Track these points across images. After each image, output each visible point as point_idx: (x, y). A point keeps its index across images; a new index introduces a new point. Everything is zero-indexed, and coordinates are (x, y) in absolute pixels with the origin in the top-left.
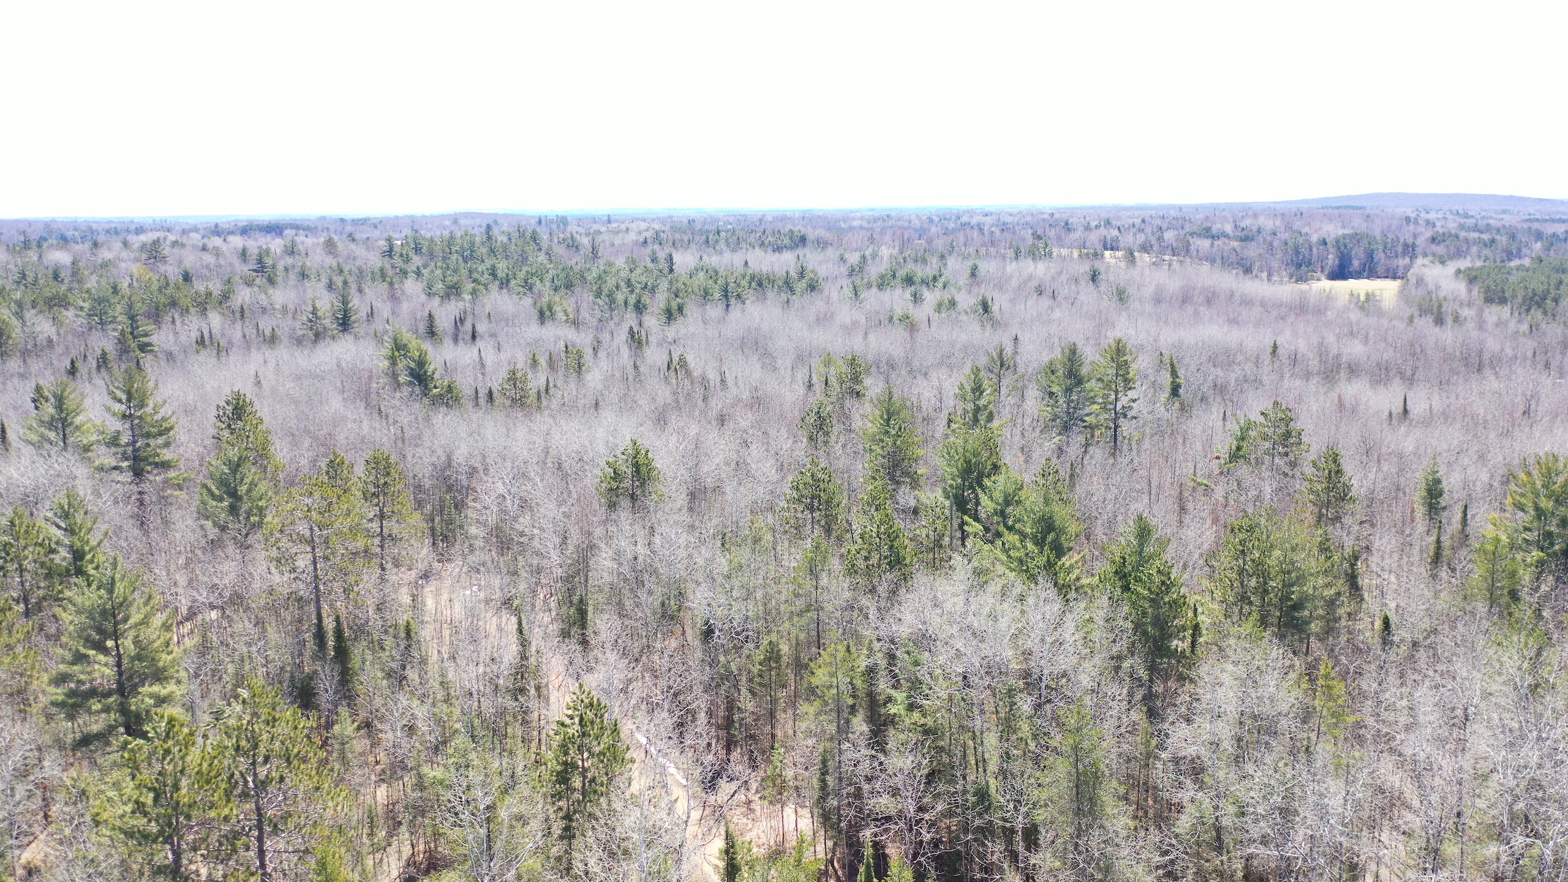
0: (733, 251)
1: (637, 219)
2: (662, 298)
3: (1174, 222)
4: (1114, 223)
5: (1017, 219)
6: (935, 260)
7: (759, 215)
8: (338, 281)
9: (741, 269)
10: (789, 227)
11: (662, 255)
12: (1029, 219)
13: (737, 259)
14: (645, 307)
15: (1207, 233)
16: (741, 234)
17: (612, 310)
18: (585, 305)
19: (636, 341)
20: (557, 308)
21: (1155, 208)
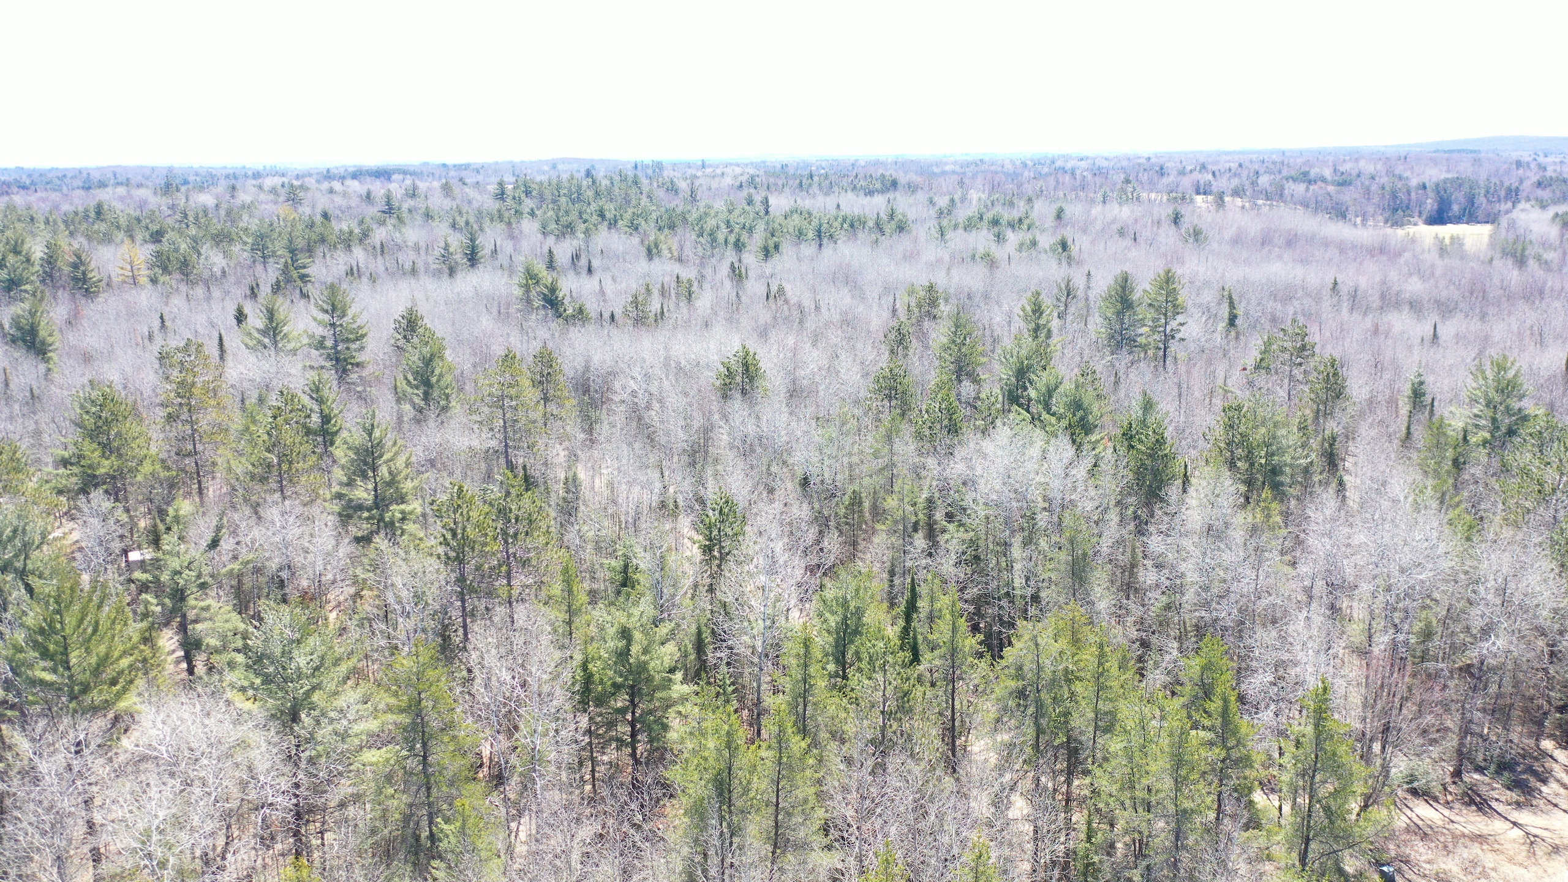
0: (826, 194)
1: (731, 164)
2: (758, 237)
3: (1272, 167)
4: (1210, 167)
5: (1112, 163)
6: (1022, 204)
7: (852, 159)
8: (461, 221)
9: (834, 212)
10: (881, 171)
11: (758, 198)
12: (1124, 163)
13: (830, 202)
14: (744, 245)
15: (1305, 177)
16: (833, 178)
17: (713, 248)
18: (688, 243)
19: (737, 275)
20: (663, 247)
21: (1259, 152)
